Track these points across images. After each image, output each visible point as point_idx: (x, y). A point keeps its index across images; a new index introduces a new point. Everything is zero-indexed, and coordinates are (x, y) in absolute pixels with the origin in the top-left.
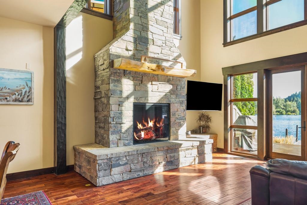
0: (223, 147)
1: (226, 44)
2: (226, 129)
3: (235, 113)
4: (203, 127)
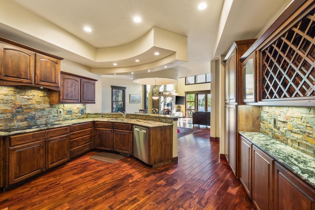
0: (185, 116)
1: (186, 84)
2: (186, 111)
3: (188, 105)
4: (179, 110)
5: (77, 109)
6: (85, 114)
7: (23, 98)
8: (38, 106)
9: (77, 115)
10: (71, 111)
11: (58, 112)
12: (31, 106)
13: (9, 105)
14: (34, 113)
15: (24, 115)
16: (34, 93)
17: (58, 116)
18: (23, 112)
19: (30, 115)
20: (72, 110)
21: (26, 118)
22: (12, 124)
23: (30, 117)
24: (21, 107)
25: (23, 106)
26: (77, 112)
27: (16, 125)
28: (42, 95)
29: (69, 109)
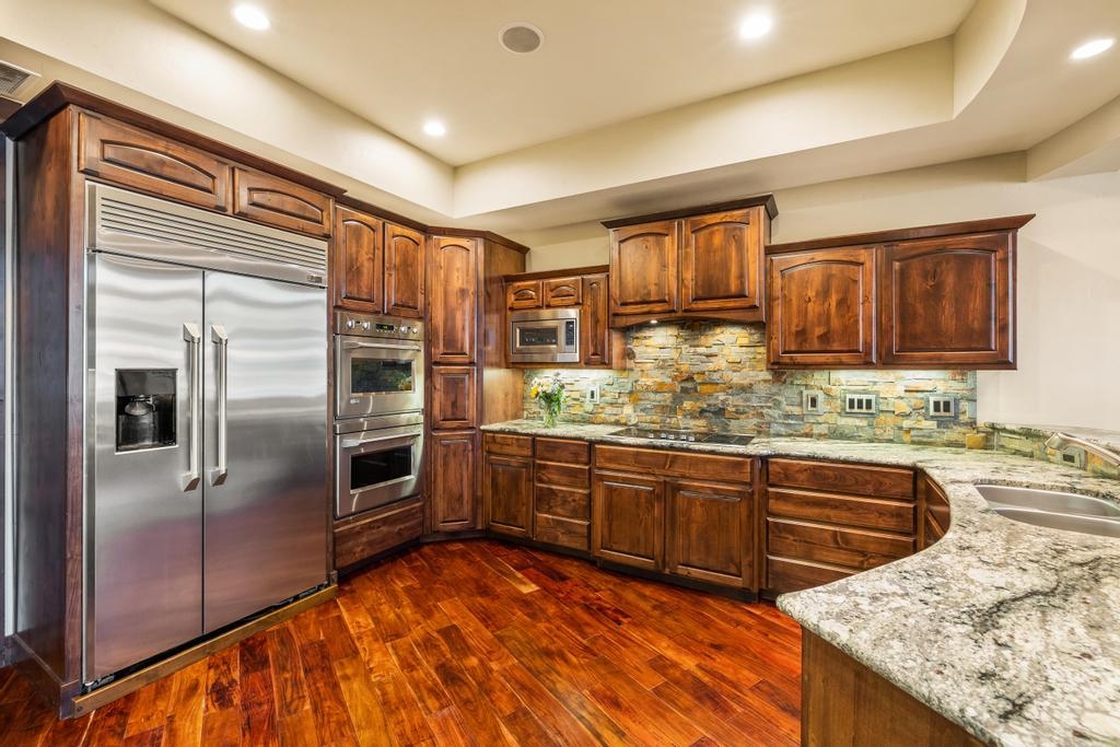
5: (903, 394)
6: (972, 424)
7: (695, 353)
8: (736, 378)
9: (906, 423)
10: (869, 402)
11: (802, 402)
12: (716, 376)
13: (668, 372)
14: (722, 397)
15: (698, 399)
16: (721, 337)
17: (801, 418)
18: (696, 391)
19: (712, 402)
20: (872, 397)
21: (703, 411)
22: (673, 421)
23: (713, 409)
24: (690, 379)
25: (695, 377)
26: (908, 410)
27: (682, 426)
28: (745, 341)
29: (855, 392)
